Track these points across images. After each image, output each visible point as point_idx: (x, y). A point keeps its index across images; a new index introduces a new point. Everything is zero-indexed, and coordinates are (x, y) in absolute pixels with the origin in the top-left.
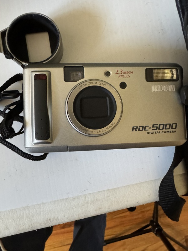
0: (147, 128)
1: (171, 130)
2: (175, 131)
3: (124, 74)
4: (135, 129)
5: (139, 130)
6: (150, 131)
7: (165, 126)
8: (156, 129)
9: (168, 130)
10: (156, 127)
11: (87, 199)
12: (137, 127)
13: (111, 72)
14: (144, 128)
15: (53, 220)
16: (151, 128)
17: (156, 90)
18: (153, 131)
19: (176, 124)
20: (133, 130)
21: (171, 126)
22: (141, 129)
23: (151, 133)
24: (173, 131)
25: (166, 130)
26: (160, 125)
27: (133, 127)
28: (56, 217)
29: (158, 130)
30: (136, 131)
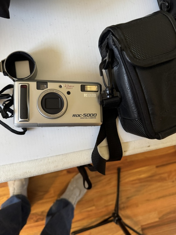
0: (81, 116)
1: (93, 117)
2: (96, 118)
3: (70, 87)
4: (74, 116)
5: (76, 116)
6: (82, 117)
7: (90, 115)
8: (86, 116)
9: (92, 117)
10: (85, 115)
11: (49, 161)
12: (75, 115)
13: (62, 86)
14: (79, 116)
15: (28, 173)
16: (83, 115)
17: (86, 96)
18: (84, 117)
19: (96, 114)
20: (73, 116)
21: (93, 115)
22: (77, 116)
23: (83, 118)
24: (94, 118)
25: (91, 117)
26: (87, 114)
27: (73, 115)
28: (30, 171)
29: (86, 117)
30: (75, 116)
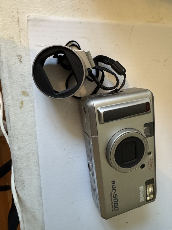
0: (114, 191)
1: (114, 207)
2: (113, 211)
3: (150, 165)
4: (113, 182)
5: (113, 186)
6: (113, 193)
7: (116, 203)
8: (114, 197)
9: (113, 206)
10: (115, 197)
13: (151, 155)
14: (114, 189)
16: (114, 193)
18: (112, 196)
21: (117, 207)
23: (111, 195)
24: (113, 209)
25: (113, 204)
27: (114, 181)
29: (113, 199)
30: (112, 184)
